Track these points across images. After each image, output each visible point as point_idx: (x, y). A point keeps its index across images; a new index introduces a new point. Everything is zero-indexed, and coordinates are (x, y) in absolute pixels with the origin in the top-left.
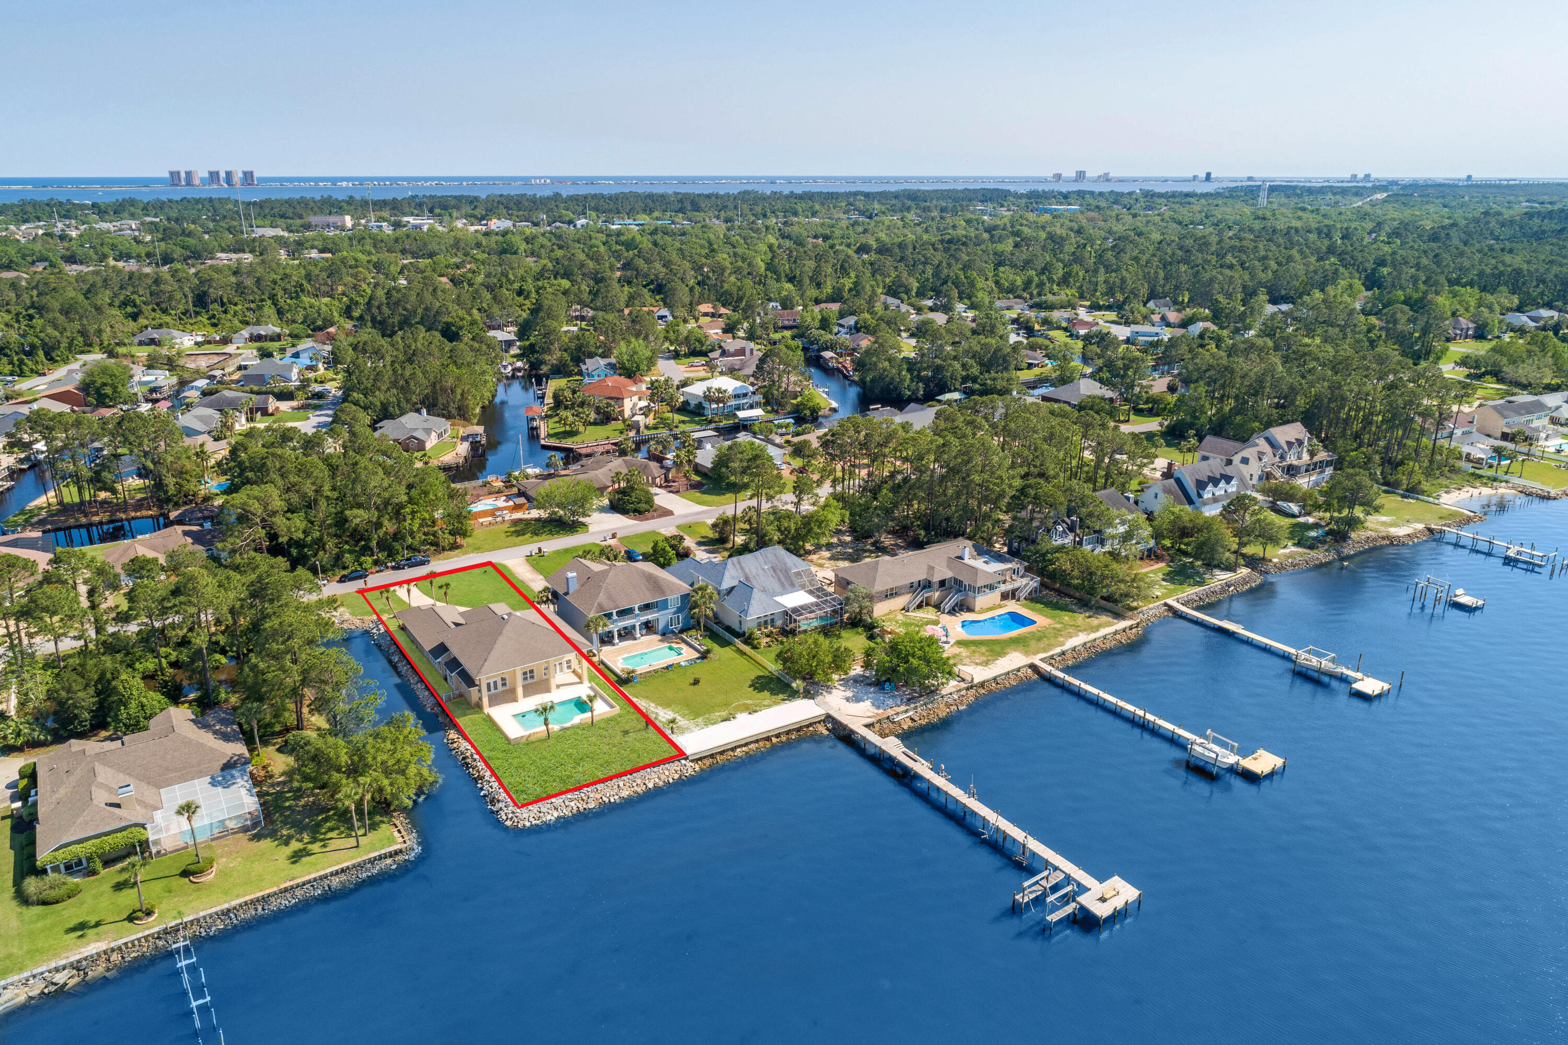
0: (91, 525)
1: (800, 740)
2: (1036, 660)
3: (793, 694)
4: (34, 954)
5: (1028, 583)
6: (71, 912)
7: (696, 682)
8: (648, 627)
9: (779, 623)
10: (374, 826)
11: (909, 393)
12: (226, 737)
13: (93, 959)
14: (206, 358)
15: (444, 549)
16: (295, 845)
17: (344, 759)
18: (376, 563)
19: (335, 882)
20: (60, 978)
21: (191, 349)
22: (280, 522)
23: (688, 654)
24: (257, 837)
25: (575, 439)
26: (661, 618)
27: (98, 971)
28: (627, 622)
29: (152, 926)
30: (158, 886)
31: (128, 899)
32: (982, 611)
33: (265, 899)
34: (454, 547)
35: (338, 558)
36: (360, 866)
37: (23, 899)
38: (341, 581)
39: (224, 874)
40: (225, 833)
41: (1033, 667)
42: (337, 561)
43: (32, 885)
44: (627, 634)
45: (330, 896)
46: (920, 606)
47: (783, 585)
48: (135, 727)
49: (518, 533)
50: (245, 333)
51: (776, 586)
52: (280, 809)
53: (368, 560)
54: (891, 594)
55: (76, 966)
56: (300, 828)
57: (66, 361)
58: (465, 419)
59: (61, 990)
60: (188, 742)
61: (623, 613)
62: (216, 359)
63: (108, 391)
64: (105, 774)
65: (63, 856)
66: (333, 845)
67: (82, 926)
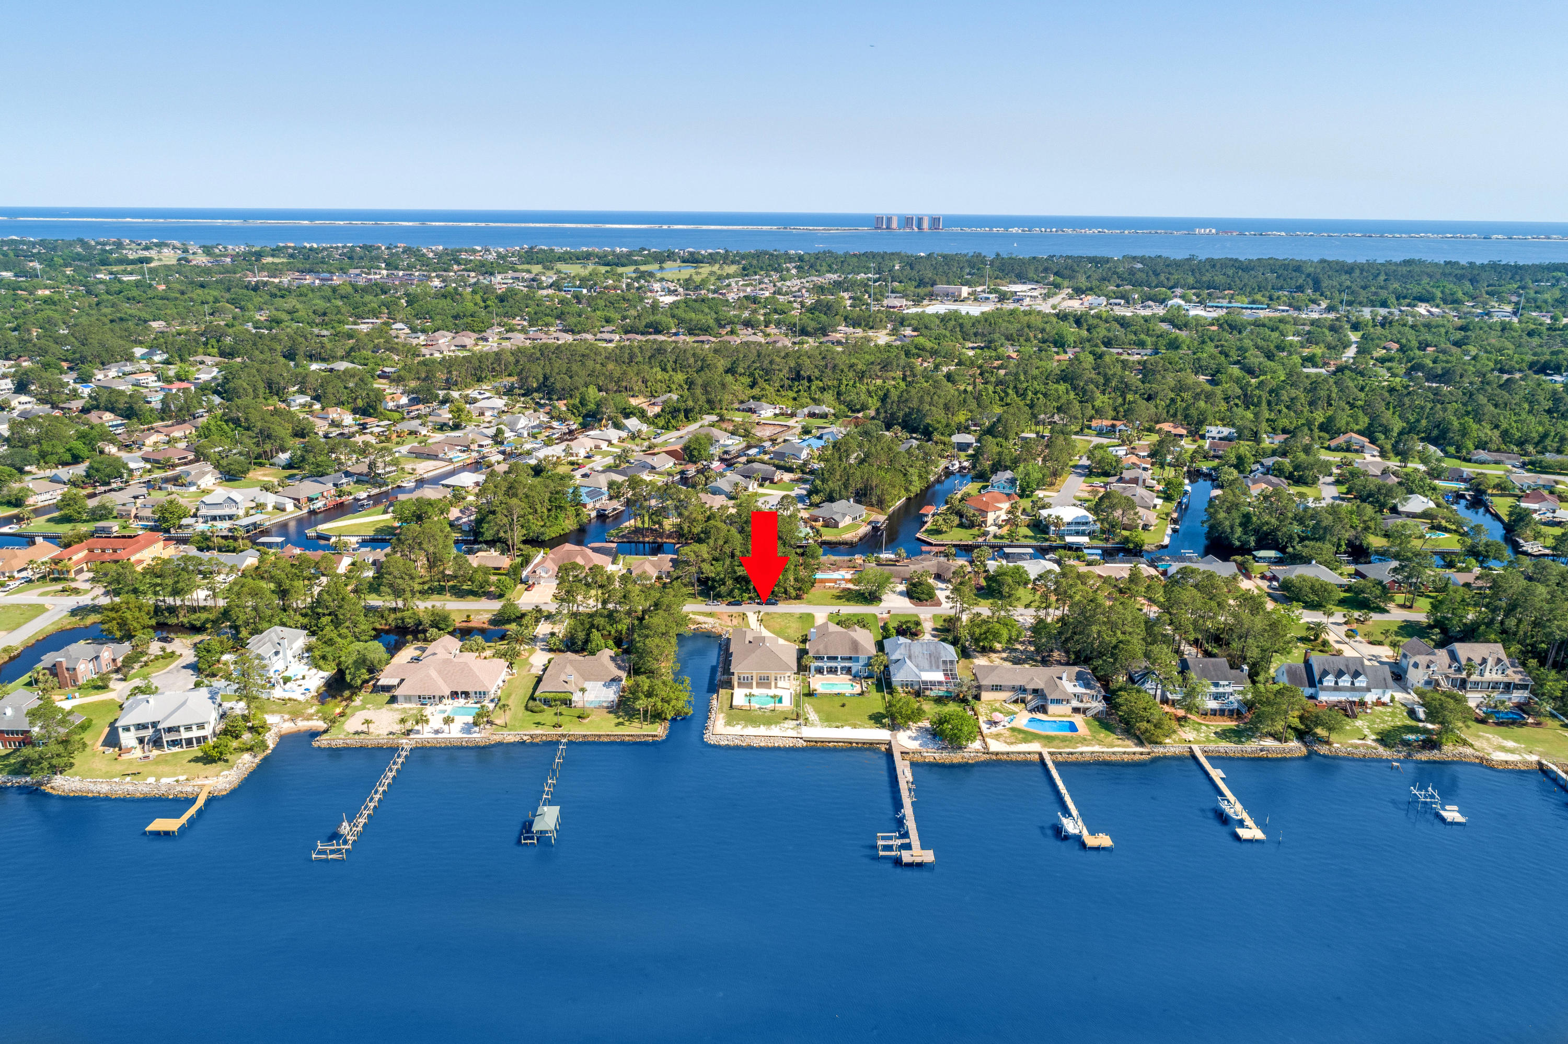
0: (644, 543)
1: (866, 749)
2: (1045, 752)
3: (884, 726)
4: (522, 727)
5: (1098, 706)
6: (538, 717)
7: (843, 706)
8: (848, 670)
9: (916, 687)
10: (652, 723)
11: (1237, 543)
12: (620, 668)
13: (537, 736)
14: (771, 428)
15: (790, 598)
16: (621, 720)
17: (646, 688)
18: (750, 598)
19: (627, 739)
20: (525, 738)
21: (769, 419)
22: (706, 567)
23: (857, 689)
24: (610, 712)
25: (940, 537)
26: (856, 667)
27: (537, 740)
28: (833, 664)
29: (559, 731)
30: (568, 718)
31: (556, 719)
32: (1054, 715)
33: (600, 736)
34: (798, 597)
35: (732, 591)
36: (638, 736)
37: (527, 708)
38: (729, 604)
39: (591, 722)
40: (601, 707)
41: (1040, 754)
42: (730, 593)
43: (531, 703)
44: (832, 671)
45: (622, 743)
46: (1016, 702)
47: (931, 666)
48: (592, 653)
49: (839, 598)
50: (806, 411)
51: (927, 666)
52: (625, 704)
53: (746, 595)
54: (997, 688)
55: (531, 736)
56: (627, 713)
57: (695, 420)
58: (882, 509)
59: (524, 742)
60: (603, 665)
61: (831, 658)
62: (779, 429)
63: (696, 453)
64: (569, 669)
65: (543, 696)
66: (634, 724)
67: (538, 723)
